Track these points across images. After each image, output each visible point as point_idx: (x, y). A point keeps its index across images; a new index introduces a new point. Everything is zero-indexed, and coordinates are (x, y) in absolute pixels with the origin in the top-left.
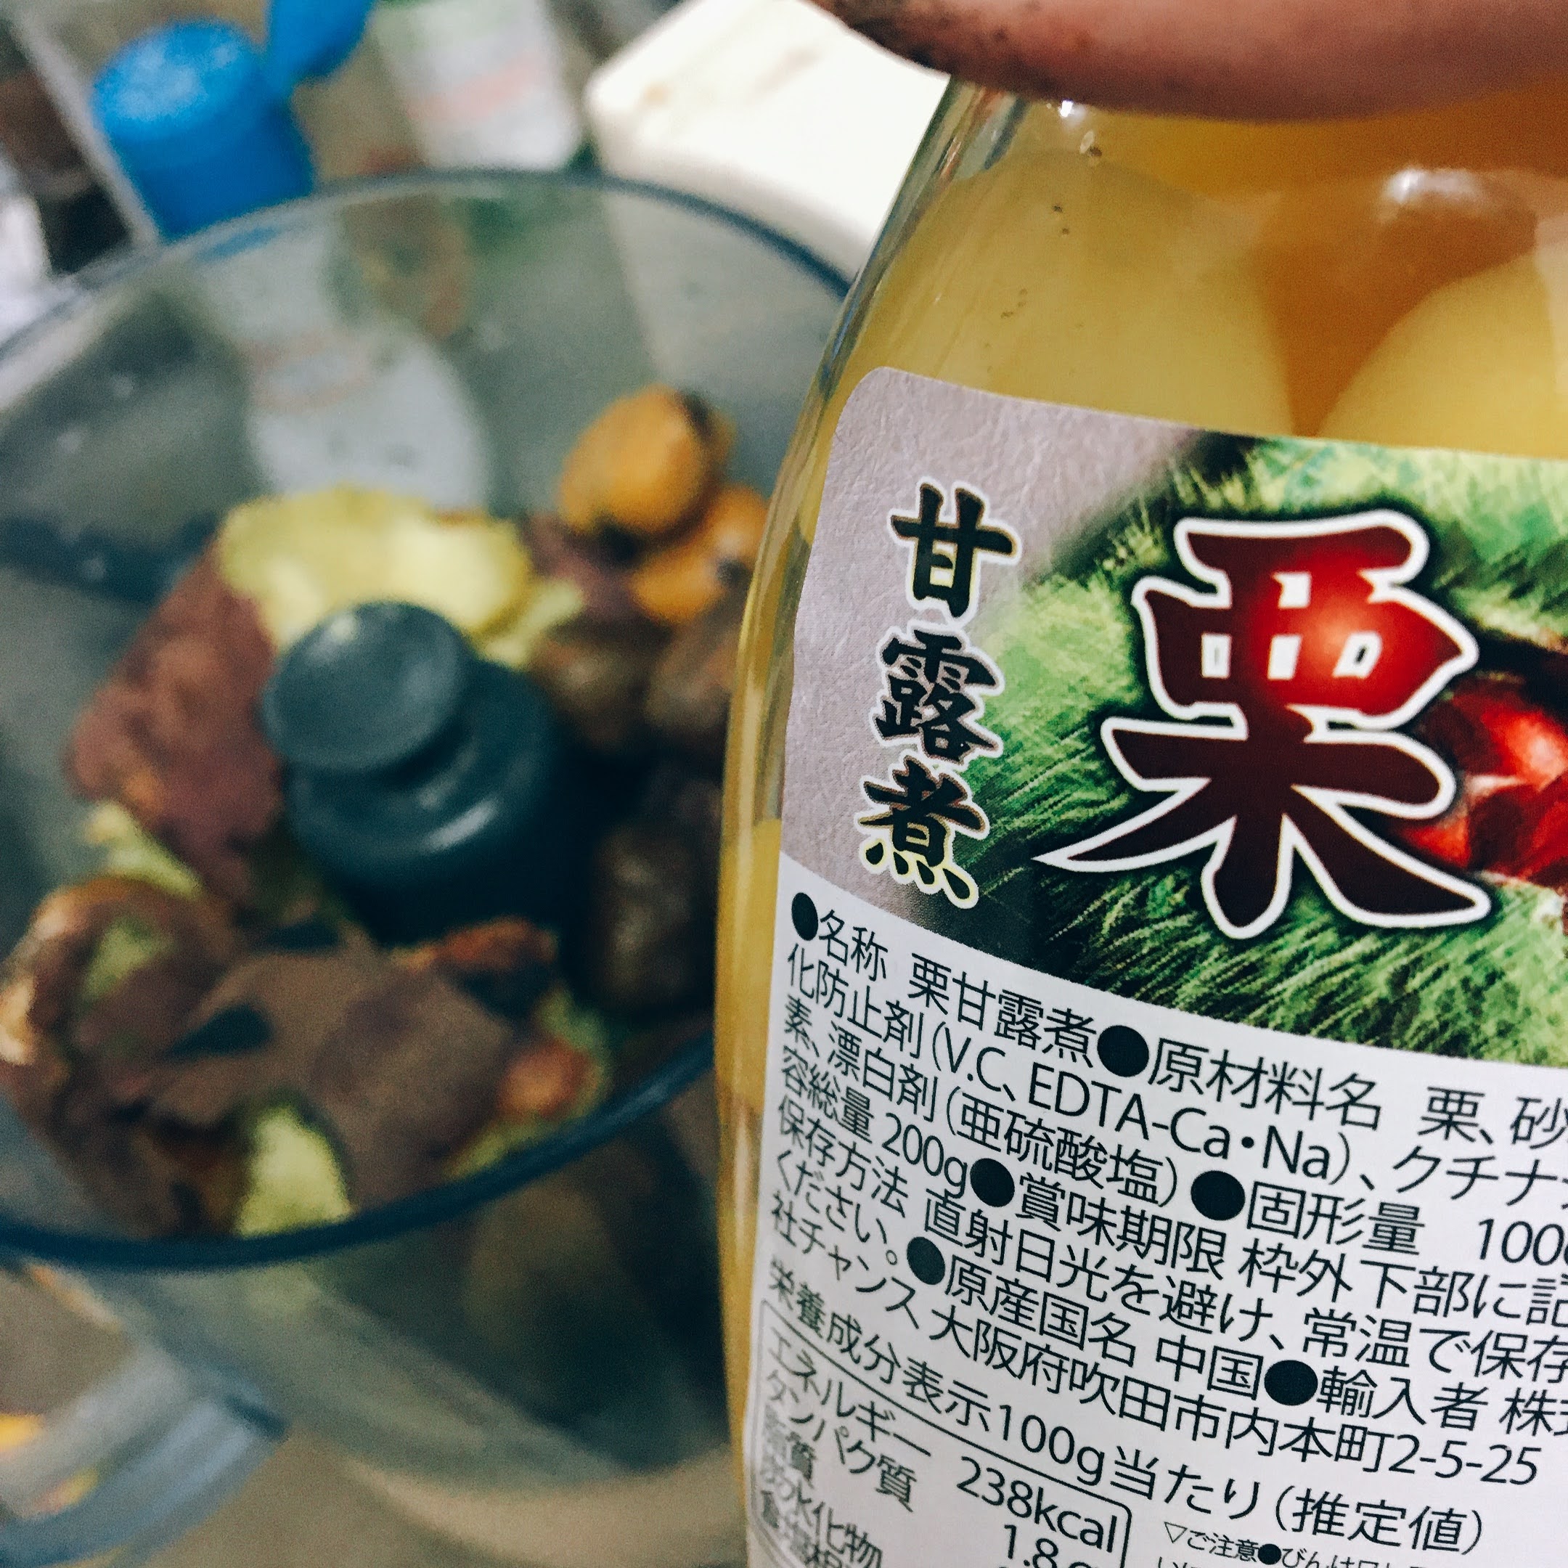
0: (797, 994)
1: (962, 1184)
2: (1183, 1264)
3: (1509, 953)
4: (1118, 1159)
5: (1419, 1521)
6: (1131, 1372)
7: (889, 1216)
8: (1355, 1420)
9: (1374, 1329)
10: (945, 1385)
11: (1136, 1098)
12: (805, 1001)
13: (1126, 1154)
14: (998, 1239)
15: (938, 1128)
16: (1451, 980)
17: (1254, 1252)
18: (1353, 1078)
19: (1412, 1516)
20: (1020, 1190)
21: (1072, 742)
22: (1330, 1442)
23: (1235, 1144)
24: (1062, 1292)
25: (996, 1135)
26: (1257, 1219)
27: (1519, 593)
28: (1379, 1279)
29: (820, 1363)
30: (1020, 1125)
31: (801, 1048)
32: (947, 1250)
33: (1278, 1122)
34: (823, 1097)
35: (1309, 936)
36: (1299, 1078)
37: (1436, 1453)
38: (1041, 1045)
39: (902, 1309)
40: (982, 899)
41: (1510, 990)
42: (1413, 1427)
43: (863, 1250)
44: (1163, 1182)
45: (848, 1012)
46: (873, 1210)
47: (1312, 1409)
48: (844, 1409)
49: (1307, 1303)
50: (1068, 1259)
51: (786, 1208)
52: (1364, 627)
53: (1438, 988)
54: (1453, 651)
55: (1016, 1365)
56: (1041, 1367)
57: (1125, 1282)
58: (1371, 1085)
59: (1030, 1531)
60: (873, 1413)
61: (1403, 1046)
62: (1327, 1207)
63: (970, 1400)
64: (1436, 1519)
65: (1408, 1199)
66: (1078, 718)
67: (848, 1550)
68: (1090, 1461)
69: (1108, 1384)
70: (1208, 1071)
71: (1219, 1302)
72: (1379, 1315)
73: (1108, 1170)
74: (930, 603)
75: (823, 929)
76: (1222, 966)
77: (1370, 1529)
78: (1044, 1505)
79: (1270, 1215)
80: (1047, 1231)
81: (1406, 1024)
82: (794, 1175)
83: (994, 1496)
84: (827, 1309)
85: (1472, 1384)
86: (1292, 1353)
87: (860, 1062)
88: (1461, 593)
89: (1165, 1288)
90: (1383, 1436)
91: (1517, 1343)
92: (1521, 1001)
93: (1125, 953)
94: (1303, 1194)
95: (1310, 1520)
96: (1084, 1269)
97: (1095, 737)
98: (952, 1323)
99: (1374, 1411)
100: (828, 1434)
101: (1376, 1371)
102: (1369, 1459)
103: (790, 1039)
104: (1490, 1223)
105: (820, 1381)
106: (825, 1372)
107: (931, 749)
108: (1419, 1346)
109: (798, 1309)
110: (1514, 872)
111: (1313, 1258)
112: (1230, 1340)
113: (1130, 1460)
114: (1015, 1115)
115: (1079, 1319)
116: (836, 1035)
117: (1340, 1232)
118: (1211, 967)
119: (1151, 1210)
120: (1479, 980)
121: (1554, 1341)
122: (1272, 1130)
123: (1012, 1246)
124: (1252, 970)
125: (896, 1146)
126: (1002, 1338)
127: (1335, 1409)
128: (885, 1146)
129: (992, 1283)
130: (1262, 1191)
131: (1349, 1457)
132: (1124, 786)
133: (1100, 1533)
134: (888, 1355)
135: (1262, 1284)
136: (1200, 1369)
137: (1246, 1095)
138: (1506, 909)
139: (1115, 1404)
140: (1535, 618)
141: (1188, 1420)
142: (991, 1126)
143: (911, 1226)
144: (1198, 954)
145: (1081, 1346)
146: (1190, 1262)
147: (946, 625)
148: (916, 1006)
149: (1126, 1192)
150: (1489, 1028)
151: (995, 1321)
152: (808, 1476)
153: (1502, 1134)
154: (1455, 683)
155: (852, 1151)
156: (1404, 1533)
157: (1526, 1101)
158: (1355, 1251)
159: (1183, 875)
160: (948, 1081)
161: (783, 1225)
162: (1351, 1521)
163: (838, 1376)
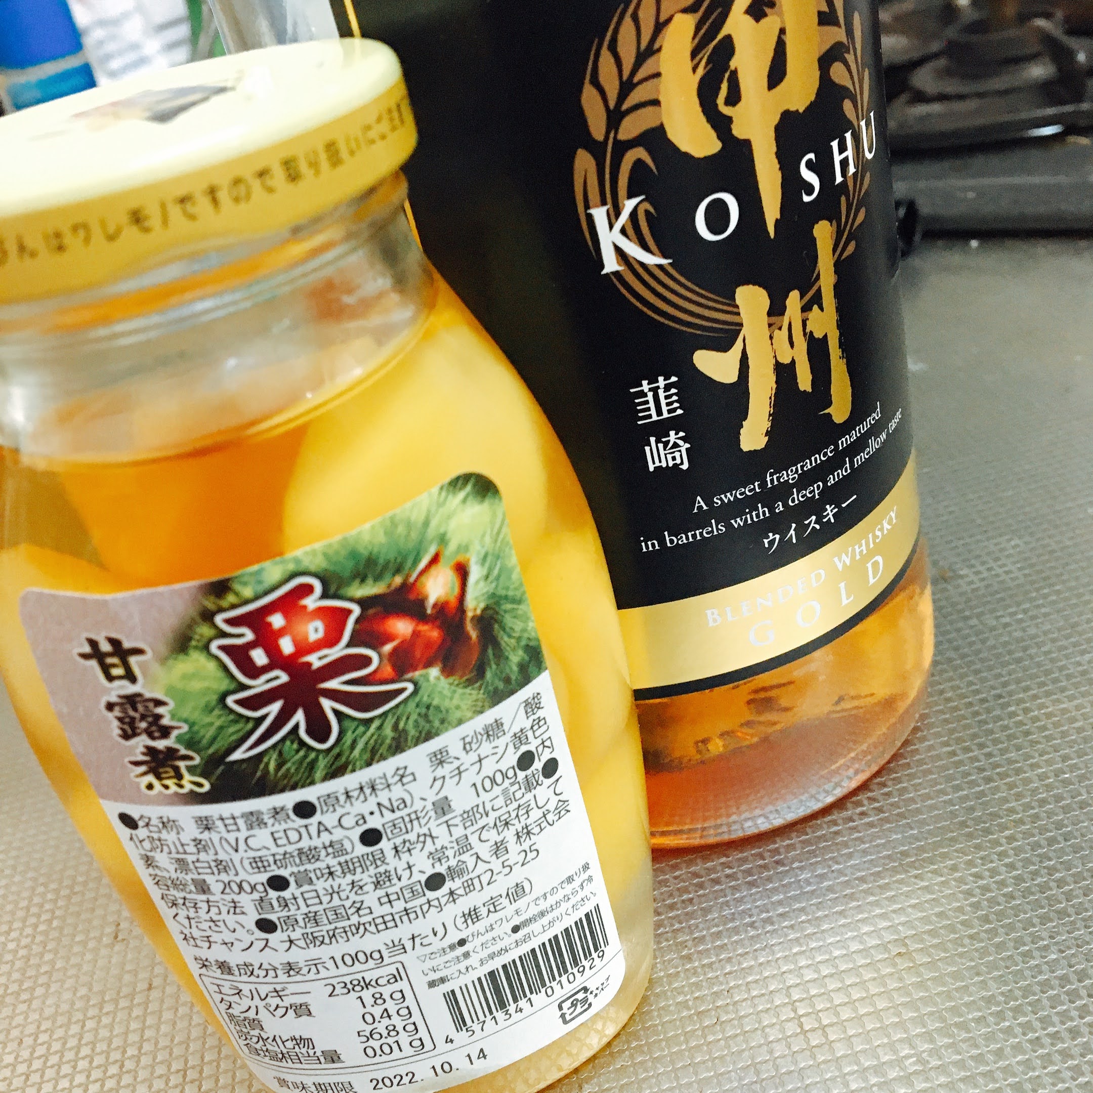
0: (143, 852)
1: (266, 891)
2: (371, 868)
3: (429, 696)
4: (325, 848)
5: (508, 894)
6: (374, 916)
7: (240, 918)
8: (466, 878)
9: (455, 844)
10: (301, 965)
11: (320, 823)
12: (149, 854)
13: (327, 844)
14: (293, 901)
15: (243, 875)
16: (414, 717)
17: (396, 848)
18: (398, 769)
19: (504, 895)
20: (292, 880)
21: (217, 712)
22: (461, 891)
23: (368, 817)
24: (331, 905)
25: (269, 866)
26: (390, 836)
27: (363, 581)
28: (446, 828)
29: (241, 986)
30: (278, 857)
31: (158, 872)
32: (273, 917)
33: (379, 800)
34: (181, 887)
35: (353, 732)
36: (378, 781)
37: (500, 868)
38: (270, 824)
39: (267, 949)
40: (212, 785)
41: (438, 708)
42: (487, 866)
43: (235, 935)
44: (347, 845)
45: (173, 850)
46: (231, 920)
47: (448, 885)
48: (263, 997)
49: (426, 852)
50: (325, 892)
51: (189, 935)
52: (312, 619)
53: (411, 722)
54: (349, 612)
55: (327, 940)
56: (337, 936)
57: (353, 887)
58: (406, 768)
59: (367, 995)
60: (277, 992)
61: (410, 748)
62: (413, 816)
63: (316, 964)
64: (513, 890)
65: (441, 795)
66: (214, 703)
67: (297, 1047)
68: (376, 955)
69: (367, 926)
70: (342, 798)
71: (393, 873)
72: (453, 839)
73: (323, 853)
74: (117, 683)
75: (141, 823)
76: (326, 760)
77: (492, 909)
78: (367, 982)
79: (395, 831)
80: (312, 887)
81: (406, 740)
82: (186, 922)
83: (346, 991)
84: (233, 964)
85: (499, 839)
86: (430, 872)
87: (191, 866)
88: (342, 592)
89: (370, 880)
90: (479, 877)
91: (507, 815)
92: (442, 709)
93: (285, 776)
94: (402, 818)
95: (469, 921)
96: (334, 892)
97: (225, 706)
98: (291, 942)
99: (470, 869)
100: (261, 1009)
101: (464, 857)
102: (478, 886)
103: (151, 870)
104: (474, 784)
105: (245, 991)
106: (246, 989)
107: (153, 738)
108: (474, 839)
109: (219, 971)
110: (415, 669)
111: (419, 836)
112: (404, 882)
113: (391, 945)
114: (274, 855)
115: (342, 911)
116: (173, 861)
117: (423, 822)
118: (322, 763)
119: (348, 857)
120: (424, 711)
121: (519, 806)
122: (379, 804)
123: (300, 901)
124: (339, 755)
125: (228, 890)
126: (315, 935)
127: (456, 880)
128: (222, 893)
129: (300, 919)
130: (386, 826)
131: (470, 891)
132: (248, 719)
133: (395, 977)
134: (270, 967)
135: (405, 857)
136: (399, 899)
137: (362, 798)
138: (420, 683)
139: (375, 930)
140: (373, 586)
141: (405, 918)
142: (266, 864)
143: (253, 916)
144: (314, 761)
145: (349, 919)
146: (374, 866)
147: (130, 689)
148: (206, 835)
149: (335, 857)
150: (437, 723)
151: (309, 930)
152: (262, 1029)
153: (462, 754)
154: (357, 621)
155: (208, 902)
156: (505, 902)
157: (464, 739)
158: (432, 824)
159: (292, 737)
160: (236, 858)
161: (192, 942)
162: (483, 911)
163: (252, 987)
